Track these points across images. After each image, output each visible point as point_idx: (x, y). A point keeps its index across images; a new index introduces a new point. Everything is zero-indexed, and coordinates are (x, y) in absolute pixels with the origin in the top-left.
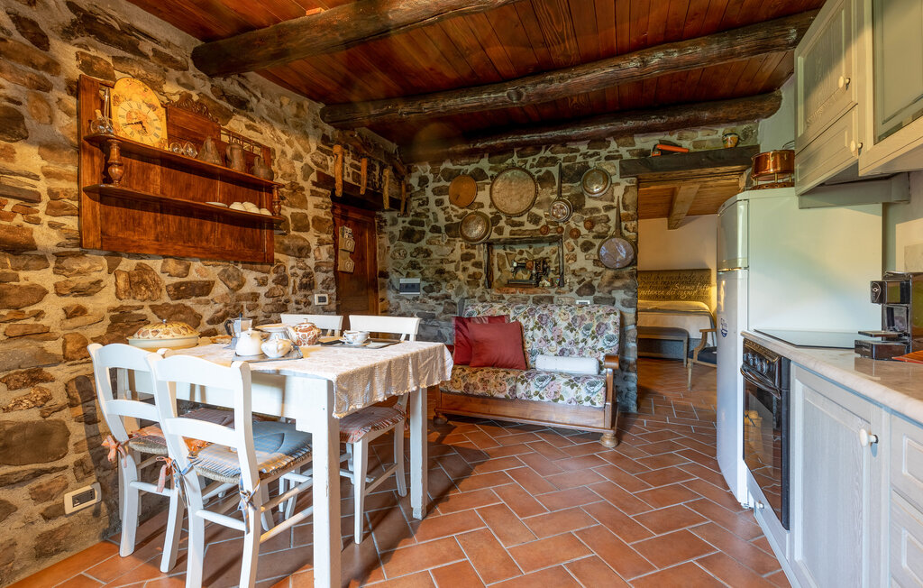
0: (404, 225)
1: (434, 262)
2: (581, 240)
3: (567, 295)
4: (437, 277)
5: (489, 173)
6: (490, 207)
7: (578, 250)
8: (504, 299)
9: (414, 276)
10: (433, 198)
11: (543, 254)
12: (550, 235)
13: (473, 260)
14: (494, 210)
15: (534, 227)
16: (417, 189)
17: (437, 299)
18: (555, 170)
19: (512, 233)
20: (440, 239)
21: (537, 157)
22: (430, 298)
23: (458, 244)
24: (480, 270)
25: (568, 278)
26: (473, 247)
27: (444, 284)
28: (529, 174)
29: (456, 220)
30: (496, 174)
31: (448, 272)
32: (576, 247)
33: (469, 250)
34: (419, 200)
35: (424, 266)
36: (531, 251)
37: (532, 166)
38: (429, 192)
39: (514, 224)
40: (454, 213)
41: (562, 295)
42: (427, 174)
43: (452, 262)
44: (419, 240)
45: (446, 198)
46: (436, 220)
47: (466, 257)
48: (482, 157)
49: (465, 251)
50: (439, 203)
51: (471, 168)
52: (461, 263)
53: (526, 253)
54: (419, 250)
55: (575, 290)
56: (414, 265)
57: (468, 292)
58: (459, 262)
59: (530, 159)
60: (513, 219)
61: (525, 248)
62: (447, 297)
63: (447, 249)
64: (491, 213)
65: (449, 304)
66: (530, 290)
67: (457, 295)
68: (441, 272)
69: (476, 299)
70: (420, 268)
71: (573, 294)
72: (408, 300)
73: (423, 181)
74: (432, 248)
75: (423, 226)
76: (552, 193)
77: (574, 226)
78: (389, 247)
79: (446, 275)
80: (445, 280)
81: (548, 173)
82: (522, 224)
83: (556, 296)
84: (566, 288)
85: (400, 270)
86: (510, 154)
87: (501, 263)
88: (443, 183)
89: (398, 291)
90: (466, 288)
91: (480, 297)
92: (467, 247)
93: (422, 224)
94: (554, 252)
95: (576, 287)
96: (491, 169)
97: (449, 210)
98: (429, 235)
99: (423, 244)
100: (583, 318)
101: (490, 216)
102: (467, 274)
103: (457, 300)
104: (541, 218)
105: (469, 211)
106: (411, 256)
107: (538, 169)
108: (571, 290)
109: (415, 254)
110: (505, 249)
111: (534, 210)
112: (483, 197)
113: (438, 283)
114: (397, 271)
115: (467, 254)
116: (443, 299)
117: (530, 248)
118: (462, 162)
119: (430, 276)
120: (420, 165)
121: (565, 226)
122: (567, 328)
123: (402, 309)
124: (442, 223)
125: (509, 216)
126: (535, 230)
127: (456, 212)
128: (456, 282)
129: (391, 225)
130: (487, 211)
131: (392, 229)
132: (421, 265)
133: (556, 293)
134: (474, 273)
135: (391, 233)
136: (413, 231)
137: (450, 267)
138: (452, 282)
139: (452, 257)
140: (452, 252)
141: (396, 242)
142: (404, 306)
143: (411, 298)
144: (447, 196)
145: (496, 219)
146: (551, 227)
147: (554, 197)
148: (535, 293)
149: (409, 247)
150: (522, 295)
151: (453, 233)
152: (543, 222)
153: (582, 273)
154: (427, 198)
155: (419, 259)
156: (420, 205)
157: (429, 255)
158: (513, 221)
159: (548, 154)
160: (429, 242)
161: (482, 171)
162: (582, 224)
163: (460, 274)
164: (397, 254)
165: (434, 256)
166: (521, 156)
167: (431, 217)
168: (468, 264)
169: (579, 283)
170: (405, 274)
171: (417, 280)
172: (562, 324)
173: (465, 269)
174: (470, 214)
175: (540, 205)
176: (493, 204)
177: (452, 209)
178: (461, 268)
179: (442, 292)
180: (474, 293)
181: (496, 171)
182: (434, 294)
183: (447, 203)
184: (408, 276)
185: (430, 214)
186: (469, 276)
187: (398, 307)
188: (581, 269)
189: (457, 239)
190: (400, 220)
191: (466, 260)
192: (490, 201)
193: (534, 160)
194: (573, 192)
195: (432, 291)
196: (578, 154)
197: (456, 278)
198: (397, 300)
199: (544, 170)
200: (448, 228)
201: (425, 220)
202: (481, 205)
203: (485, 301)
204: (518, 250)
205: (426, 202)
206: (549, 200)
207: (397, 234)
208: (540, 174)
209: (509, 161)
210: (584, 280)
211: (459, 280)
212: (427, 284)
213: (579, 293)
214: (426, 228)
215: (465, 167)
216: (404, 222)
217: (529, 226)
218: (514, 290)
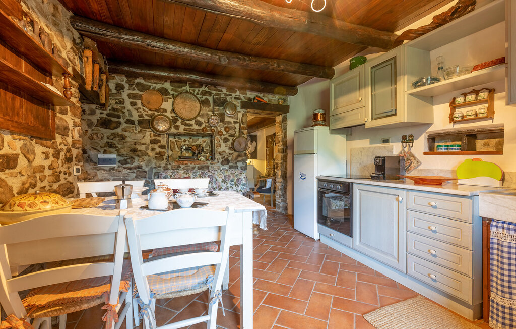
0: (102, 115)
1: (129, 144)
2: (223, 137)
3: (216, 165)
4: (131, 154)
5: (172, 92)
6: (171, 112)
7: (222, 142)
8: (180, 167)
9: (111, 153)
10: (128, 101)
11: (198, 143)
12: (207, 133)
13: (159, 144)
14: (174, 115)
15: (198, 128)
16: (114, 91)
17: (130, 169)
18: (210, 99)
19: (185, 129)
20: (134, 128)
21: (201, 89)
22: (124, 168)
23: (148, 133)
24: (164, 150)
25: (217, 156)
26: (159, 136)
27: (136, 159)
28: (197, 98)
29: (146, 117)
30: (176, 94)
31: (140, 151)
32: (220, 140)
33: (156, 138)
34: (116, 99)
35: (119, 146)
36: (191, 140)
37: (198, 94)
38: (124, 95)
39: (186, 125)
40: (145, 113)
41: (214, 165)
42: (124, 83)
43: (143, 144)
44: (116, 128)
45: (139, 102)
46: (131, 115)
47: (153, 142)
48: (166, 81)
49: (153, 138)
50: (133, 104)
51: (158, 86)
52: (150, 145)
53: (189, 141)
54: (115, 135)
55: (220, 162)
56: (111, 145)
57: (156, 164)
58: (148, 145)
59: (197, 90)
60: (186, 121)
61: (187, 138)
62: (139, 167)
63: (139, 136)
64: (172, 117)
65: (140, 172)
66: (196, 163)
67: (147, 165)
68: (134, 151)
69: (161, 168)
70: (116, 147)
71: (219, 164)
72: (105, 170)
73: (120, 88)
74: (127, 134)
75: (120, 118)
76: (209, 111)
77: (220, 130)
78: (86, 131)
79: (138, 153)
80: (138, 156)
81: (207, 99)
82: (191, 125)
83: (211, 165)
84: (216, 161)
85: (97, 148)
86: (185, 84)
87: (172, 146)
88: (136, 92)
89: (95, 164)
90: (154, 161)
91: (164, 167)
92: (155, 136)
93: (119, 117)
94: (204, 142)
95: (221, 161)
96: (172, 90)
97: (141, 110)
98: (124, 125)
99: (119, 131)
100: (229, 176)
101: (171, 118)
102: (154, 153)
103: (147, 169)
104: (202, 123)
105: (156, 113)
106: (108, 138)
107: (201, 96)
108: (218, 162)
109: (112, 137)
110: (175, 138)
111: (199, 118)
112: (167, 105)
113: (132, 158)
114: (95, 149)
115: (155, 140)
116: (135, 168)
117: (191, 139)
118: (152, 81)
119: (125, 153)
120: (117, 76)
121: (215, 129)
122: (222, 181)
123: (100, 177)
124: (135, 117)
125: (183, 119)
126: (199, 129)
127: (146, 113)
128: (147, 157)
129: (89, 114)
130: (169, 114)
131: (90, 117)
132: (117, 145)
133: (211, 164)
134: (160, 152)
135: (89, 120)
136: (110, 121)
137: (143, 148)
138: (143, 157)
139: (143, 141)
140: (143, 138)
141: (94, 127)
142: (100, 174)
143: (108, 168)
144: (140, 101)
145: (175, 120)
146: (208, 129)
147: (210, 113)
148: (199, 164)
149: (106, 132)
150: (191, 165)
151: (144, 125)
152: (203, 126)
153: (224, 153)
154: (124, 100)
155: (116, 141)
156: (116, 103)
157: (124, 139)
158: (186, 123)
159: (206, 89)
160: (125, 130)
161: (166, 90)
162: (223, 129)
163: (149, 152)
164: (95, 136)
165: (128, 139)
166: (191, 86)
167: (127, 113)
168: (156, 146)
169: (222, 158)
170: (102, 151)
171: (114, 156)
172: (220, 180)
173: (153, 149)
174: (158, 115)
175: (202, 116)
176: (173, 111)
177: (144, 110)
178: (150, 149)
179: (134, 164)
180: (160, 164)
181: (176, 92)
182: (128, 166)
183: (139, 105)
184: (105, 152)
185: (126, 111)
186: (157, 154)
187: (96, 175)
188: (224, 151)
189: (147, 130)
190: (98, 111)
191: (154, 143)
192: (172, 108)
193: (199, 91)
194: (220, 112)
195: (127, 163)
196: (222, 93)
197: (146, 154)
198: (94, 170)
199: (204, 97)
200: (140, 123)
201: (121, 114)
202: (165, 111)
203: (168, 169)
204: (183, 139)
205: (122, 102)
206: (207, 114)
207: (95, 122)
208: (203, 99)
209: (184, 88)
210: (224, 157)
211: (149, 156)
212: (123, 159)
213: (222, 164)
214: (122, 120)
215: (154, 85)
216: (101, 113)
217: (195, 127)
218: (187, 162)
